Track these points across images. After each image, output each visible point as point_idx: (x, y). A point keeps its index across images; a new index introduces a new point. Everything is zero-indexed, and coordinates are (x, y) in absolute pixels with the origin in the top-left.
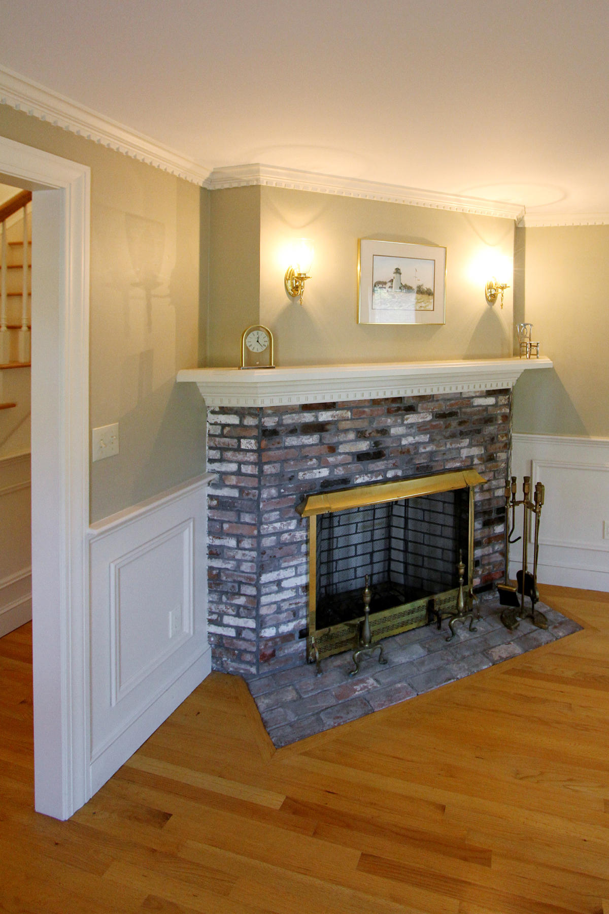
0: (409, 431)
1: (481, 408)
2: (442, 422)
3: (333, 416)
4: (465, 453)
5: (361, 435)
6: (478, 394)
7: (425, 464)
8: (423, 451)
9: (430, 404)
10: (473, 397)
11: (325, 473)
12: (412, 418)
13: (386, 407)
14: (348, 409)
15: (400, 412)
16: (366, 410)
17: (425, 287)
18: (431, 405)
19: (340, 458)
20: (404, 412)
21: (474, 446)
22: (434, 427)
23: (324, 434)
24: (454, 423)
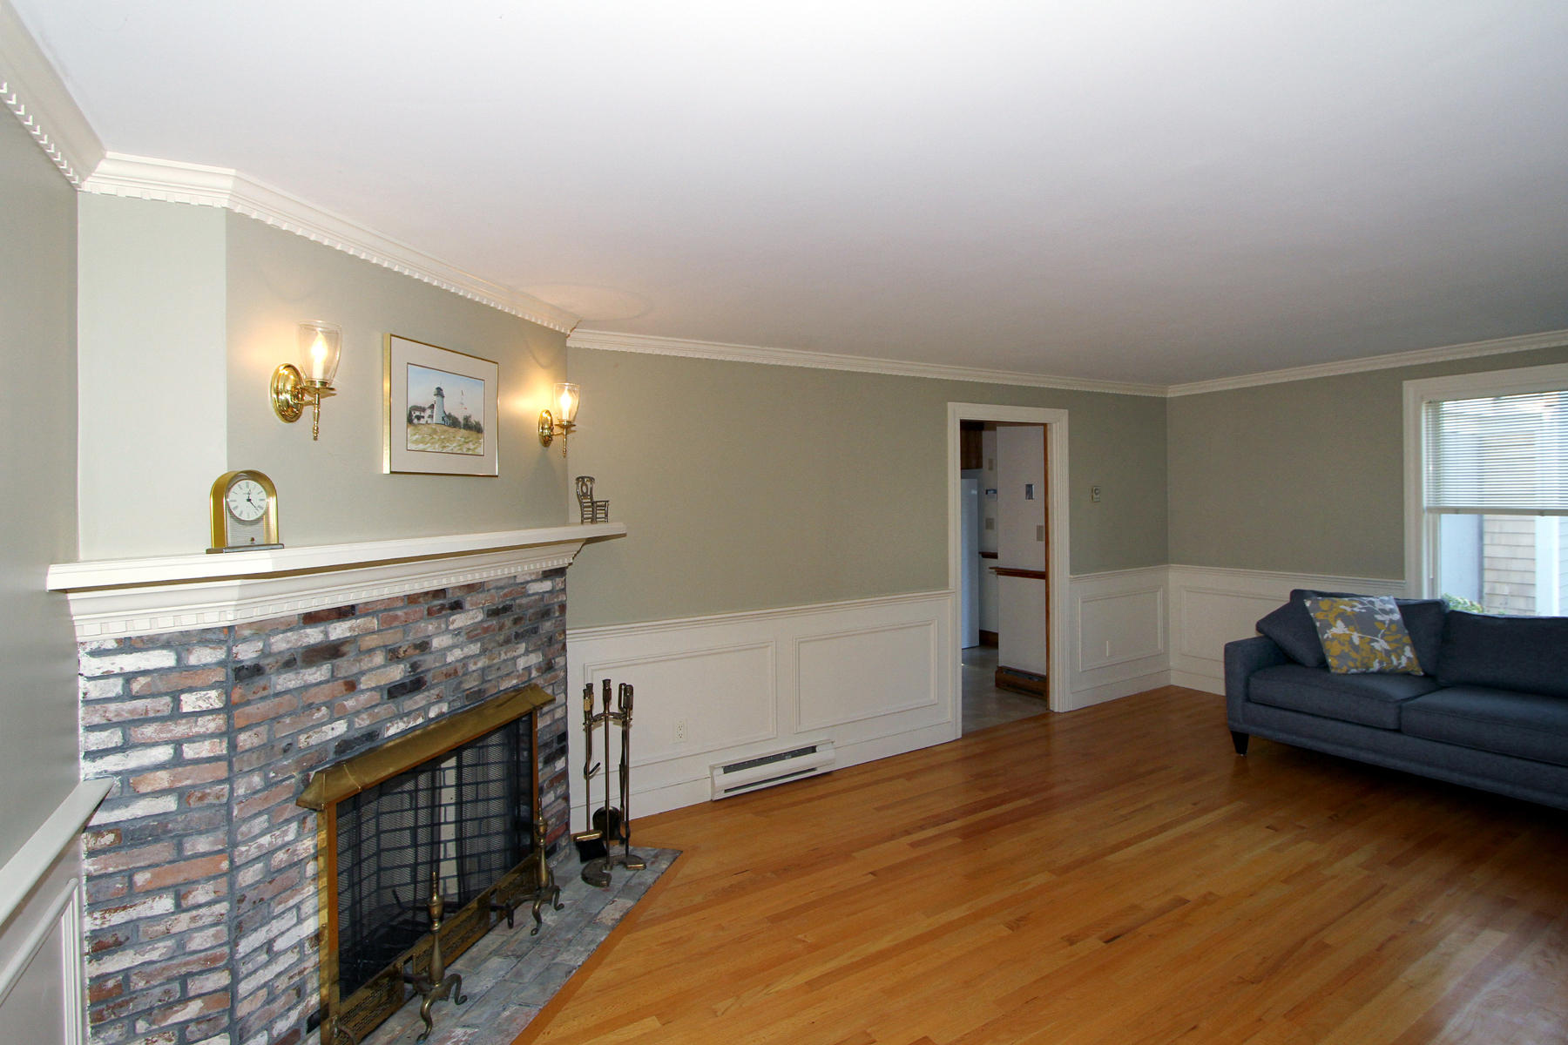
0: (455, 640)
1: (537, 597)
2: (494, 622)
3: (351, 629)
4: (522, 663)
5: (393, 655)
6: (533, 577)
7: (476, 689)
8: (474, 668)
9: (481, 595)
10: (528, 582)
11: (340, 728)
12: (460, 620)
13: (426, 606)
14: (373, 614)
15: (444, 612)
16: (399, 613)
17: (473, 420)
18: (481, 597)
19: (363, 698)
20: (449, 611)
21: (532, 652)
22: (486, 630)
23: (338, 661)
24: (508, 621)
